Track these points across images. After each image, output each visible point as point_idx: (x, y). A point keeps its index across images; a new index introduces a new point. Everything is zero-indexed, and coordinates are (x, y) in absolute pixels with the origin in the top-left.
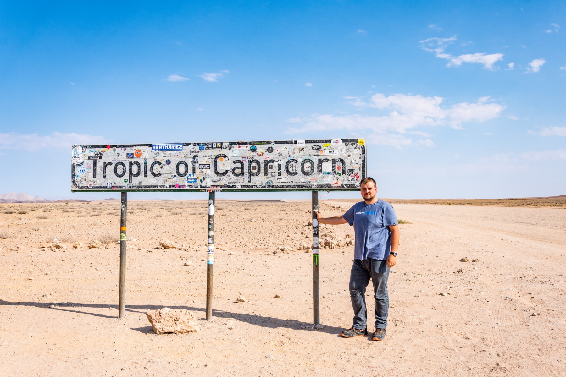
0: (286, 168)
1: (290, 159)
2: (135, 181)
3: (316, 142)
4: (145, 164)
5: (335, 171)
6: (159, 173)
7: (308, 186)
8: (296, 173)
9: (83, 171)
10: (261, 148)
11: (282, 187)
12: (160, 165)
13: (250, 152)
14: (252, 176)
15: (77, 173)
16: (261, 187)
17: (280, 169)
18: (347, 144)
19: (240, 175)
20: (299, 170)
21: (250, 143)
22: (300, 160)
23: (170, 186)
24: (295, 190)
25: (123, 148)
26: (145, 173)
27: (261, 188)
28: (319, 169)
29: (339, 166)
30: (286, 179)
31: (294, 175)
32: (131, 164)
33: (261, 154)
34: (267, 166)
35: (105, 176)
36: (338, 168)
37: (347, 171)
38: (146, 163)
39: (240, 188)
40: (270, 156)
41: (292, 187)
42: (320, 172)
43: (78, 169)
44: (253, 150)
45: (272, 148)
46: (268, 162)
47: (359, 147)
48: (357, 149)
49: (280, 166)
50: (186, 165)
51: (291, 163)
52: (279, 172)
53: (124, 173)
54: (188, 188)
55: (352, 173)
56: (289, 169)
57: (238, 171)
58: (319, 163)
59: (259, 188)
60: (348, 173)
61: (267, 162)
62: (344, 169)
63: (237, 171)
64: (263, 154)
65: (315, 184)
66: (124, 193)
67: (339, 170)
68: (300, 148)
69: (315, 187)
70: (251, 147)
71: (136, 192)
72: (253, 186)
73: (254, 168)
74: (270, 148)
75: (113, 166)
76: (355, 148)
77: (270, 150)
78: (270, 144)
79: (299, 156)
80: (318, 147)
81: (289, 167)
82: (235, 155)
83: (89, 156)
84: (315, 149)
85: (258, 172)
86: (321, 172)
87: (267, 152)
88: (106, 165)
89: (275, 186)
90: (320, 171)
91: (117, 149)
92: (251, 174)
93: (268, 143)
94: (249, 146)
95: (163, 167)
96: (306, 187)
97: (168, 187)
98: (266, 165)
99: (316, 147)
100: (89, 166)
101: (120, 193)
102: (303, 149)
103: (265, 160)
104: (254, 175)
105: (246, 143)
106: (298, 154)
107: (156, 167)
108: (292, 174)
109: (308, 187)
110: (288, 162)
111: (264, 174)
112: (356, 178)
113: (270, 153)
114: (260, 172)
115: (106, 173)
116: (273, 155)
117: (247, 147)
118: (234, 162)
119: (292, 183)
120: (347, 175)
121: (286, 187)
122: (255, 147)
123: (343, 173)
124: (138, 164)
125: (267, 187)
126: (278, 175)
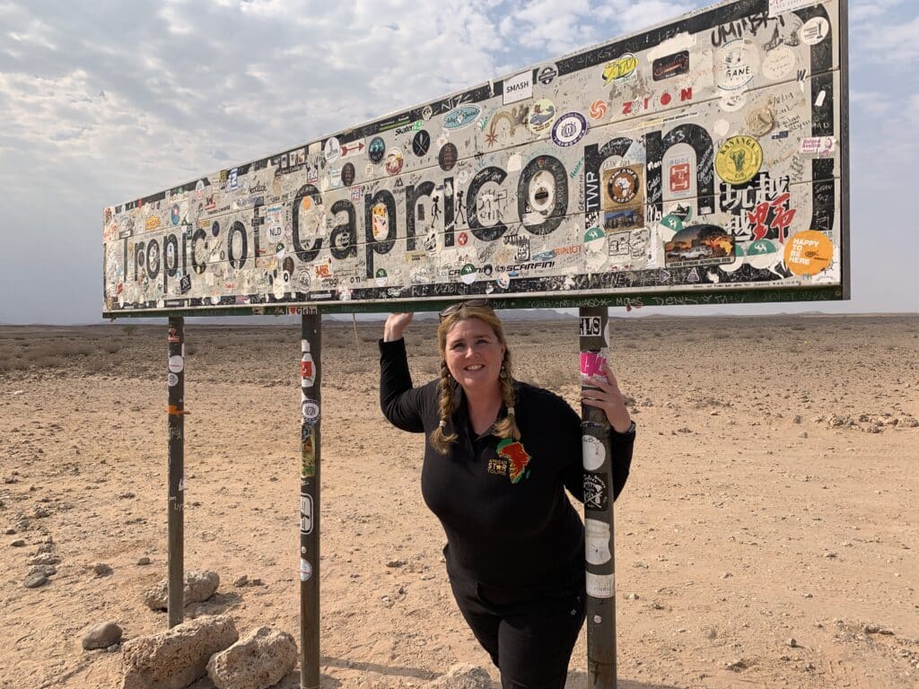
0: (468, 211)
1: (480, 169)
3: (575, 64)
4: (183, 239)
5: (660, 199)
6: (204, 262)
7: (543, 284)
8: (500, 229)
10: (396, 145)
11: (457, 293)
12: (204, 239)
13: (370, 163)
14: (375, 254)
16: (399, 293)
17: (449, 216)
18: (723, 33)
19: (347, 252)
20: (513, 215)
21: (370, 130)
22: (515, 165)
24: (504, 304)
25: (156, 203)
27: (399, 297)
28: (587, 196)
29: (682, 167)
31: (494, 238)
34: (413, 209)
36: (673, 179)
37: (723, 188)
39: (347, 298)
40: (420, 170)
41: (489, 292)
42: (592, 210)
44: (377, 154)
45: (425, 133)
46: (416, 195)
47: (794, 34)
48: (780, 49)
49: (449, 203)
50: (244, 234)
51: (484, 188)
52: (447, 228)
54: (248, 305)
56: (478, 214)
57: (342, 241)
58: (587, 168)
59: (394, 296)
60: (729, 200)
61: (414, 193)
62: (707, 181)
63: (339, 241)
65: (574, 270)
67: (678, 189)
68: (514, 110)
69: (572, 288)
70: (372, 143)
72: (378, 292)
74: (421, 137)
75: (145, 250)
76: (769, 47)
77: (421, 143)
78: (420, 117)
79: (509, 151)
81: (479, 203)
85: (389, 236)
86: (598, 209)
87: (413, 153)
89: (436, 288)
90: (593, 206)
91: (149, 206)
92: (372, 244)
93: (415, 116)
94: (366, 142)
95: (209, 243)
97: (216, 301)
98: (410, 208)
100: (119, 254)
102: (526, 111)
103: (408, 190)
104: (379, 248)
105: (359, 133)
106: (509, 140)
107: (199, 244)
108: (488, 233)
109: (543, 287)
110: (476, 184)
111: (406, 241)
113: (421, 154)
114: (394, 238)
116: (430, 163)
119: (488, 271)
120: (724, 209)
121: (469, 293)
122: (382, 140)
123: (701, 204)
124: (175, 241)
125: (416, 295)
126: (446, 245)
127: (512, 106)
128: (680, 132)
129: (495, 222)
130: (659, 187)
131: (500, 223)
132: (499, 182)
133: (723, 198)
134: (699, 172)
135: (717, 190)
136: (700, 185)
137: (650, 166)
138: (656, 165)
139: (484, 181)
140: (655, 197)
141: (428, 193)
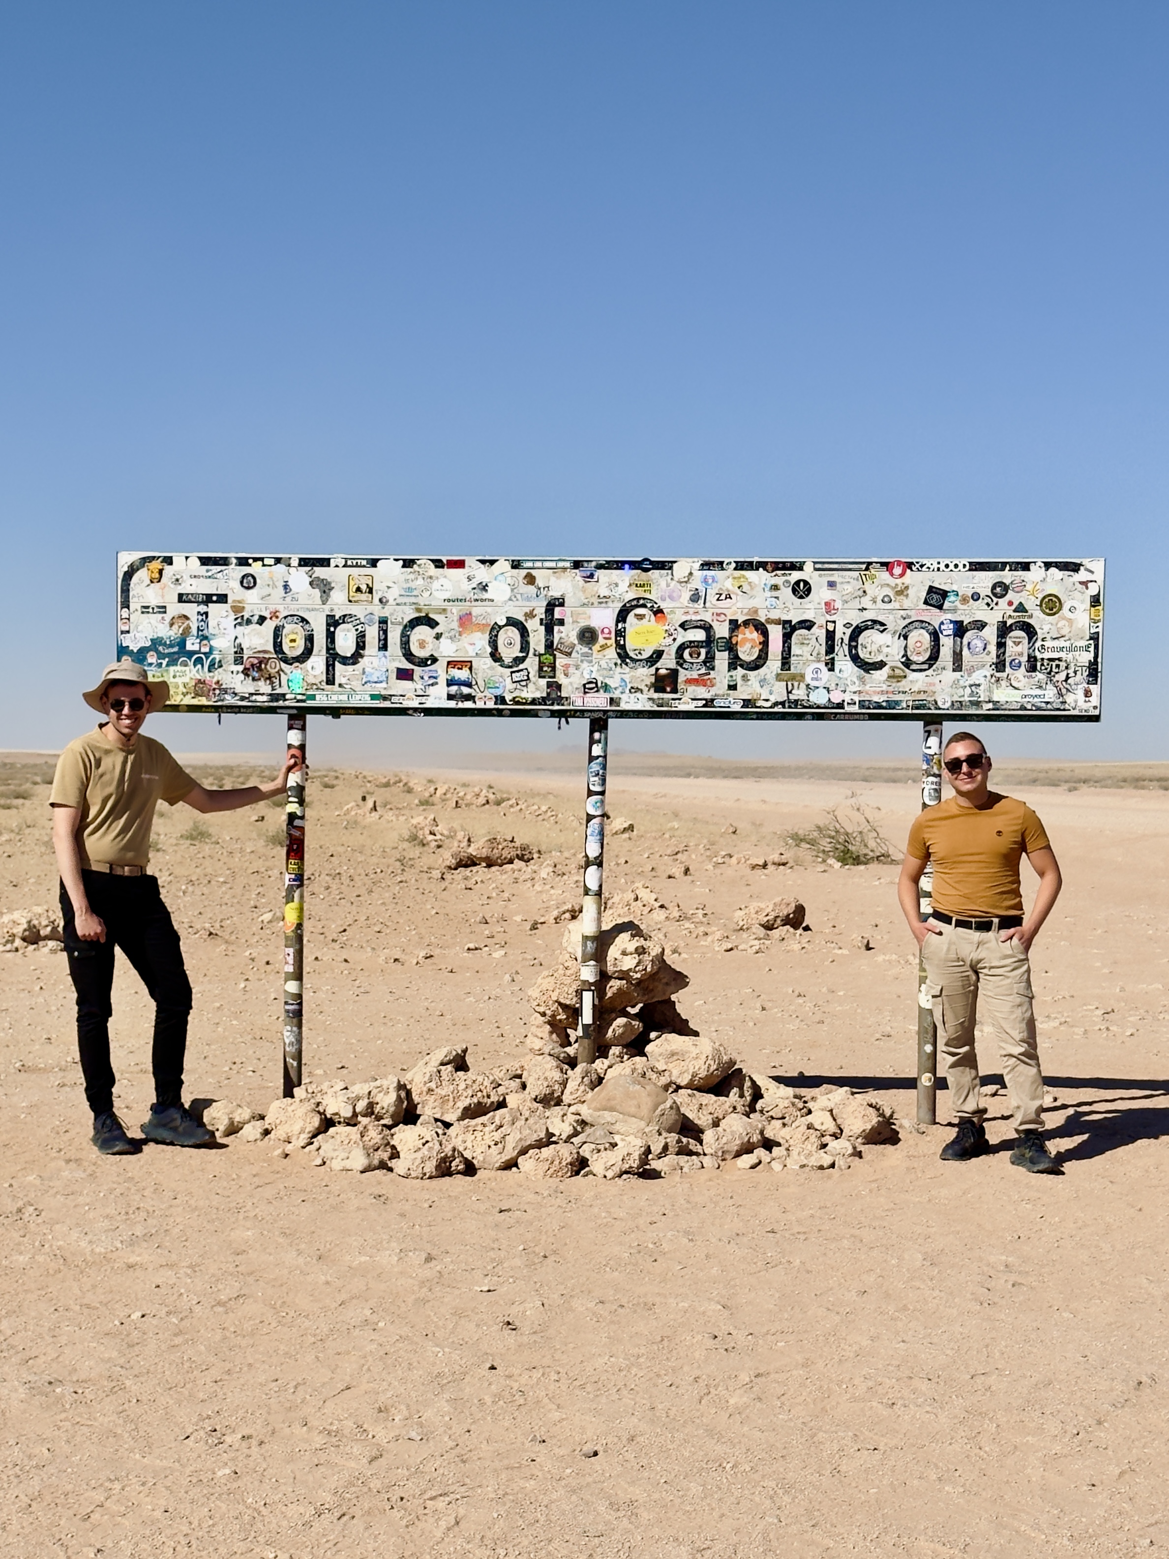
0: (850, 649)
1: (862, 620)
2: (349, 680)
3: (947, 567)
4: (380, 623)
6: (432, 655)
8: (880, 665)
12: (432, 627)
14: (740, 671)
16: (768, 704)
17: (830, 649)
19: (700, 665)
20: (892, 656)
22: (895, 623)
25: (303, 570)
27: (771, 707)
28: (954, 652)
29: (1019, 644)
31: (875, 670)
32: (333, 622)
34: (791, 639)
36: (1014, 649)
38: (383, 622)
40: (801, 610)
41: (869, 708)
42: (957, 661)
45: (806, 583)
46: (794, 629)
49: (831, 640)
50: (524, 632)
51: (866, 633)
52: (828, 658)
56: (860, 652)
58: (955, 634)
59: (763, 707)
61: (791, 626)
63: (690, 654)
68: (896, 585)
74: (802, 584)
77: (802, 589)
78: (801, 569)
81: (860, 644)
83: (181, 591)
85: (759, 657)
87: (791, 595)
90: (958, 658)
92: (736, 662)
93: (794, 566)
95: (445, 635)
98: (787, 637)
101: (282, 718)
103: (784, 622)
104: (746, 666)
105: (723, 566)
107: (421, 633)
108: (869, 665)
109: (913, 707)
110: (857, 632)
111: (779, 664)
113: (801, 597)
114: (766, 658)
115: (242, 649)
116: (812, 606)
118: (683, 625)
124: (358, 624)
125: (790, 707)
128: (1018, 624)
129: (876, 659)
130: (1004, 653)
131: (881, 660)
132: (881, 631)
133: (1042, 665)
134: (1029, 648)
135: (1039, 660)
137: (999, 640)
138: (1003, 640)
139: (867, 628)
141: (809, 628)
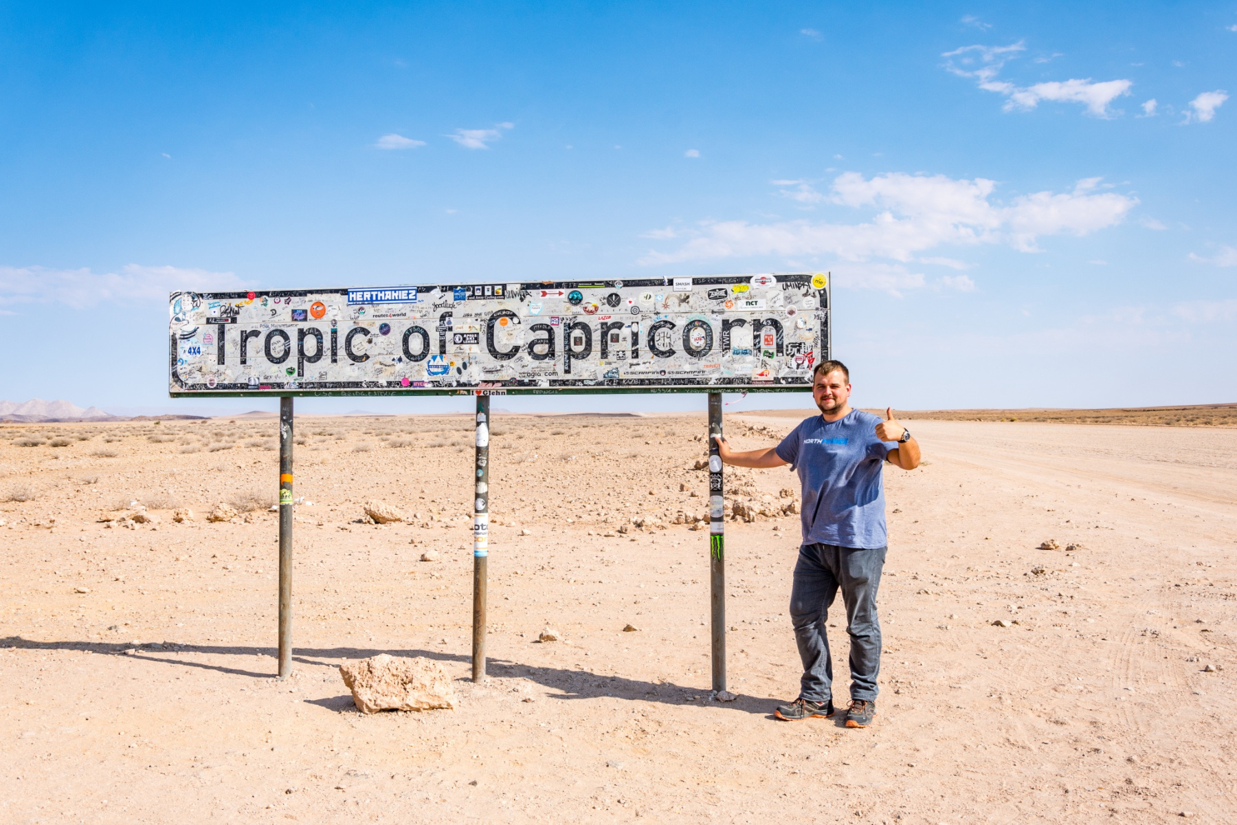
0: (649, 341)
1: (658, 321)
2: (312, 372)
3: (717, 281)
4: (332, 333)
5: (759, 348)
6: (365, 354)
7: (698, 381)
8: (671, 353)
9: (195, 351)
10: (592, 297)
11: (641, 384)
12: (366, 335)
13: (568, 305)
14: (572, 360)
15: (182, 354)
16: (592, 383)
17: (635, 342)
18: (787, 286)
19: (545, 356)
20: (679, 346)
21: (569, 285)
22: (681, 323)
23: (390, 384)
24: (669, 391)
25: (283, 299)
26: (334, 353)
27: (594, 385)
28: (723, 342)
29: (769, 336)
30: (648, 365)
31: (667, 357)
32: (302, 334)
33: (593, 309)
34: (607, 336)
35: (244, 362)
36: (766, 340)
37: (787, 346)
38: (334, 332)
39: (546, 385)
40: (614, 315)
41: (664, 384)
42: (726, 349)
43: (183, 346)
44: (575, 300)
45: (617, 295)
46: (609, 328)
47: (814, 293)
48: (809, 298)
49: (635, 336)
50: (425, 336)
51: (660, 330)
52: (633, 349)
53: (287, 353)
54: (429, 387)
55: (799, 351)
56: (656, 343)
57: (540, 349)
58: (723, 330)
59: (590, 385)
60: (789, 351)
61: (607, 327)
62: (780, 343)
63: (538, 349)
64: (596, 308)
65: (715, 376)
66: (287, 400)
67: (768, 344)
68: (681, 295)
69: (715, 384)
70: (571, 293)
71: (314, 396)
72: (574, 382)
73: (578, 341)
74: (614, 296)
75: (262, 338)
76: (805, 295)
77: (614, 300)
78: (613, 286)
79: (678, 314)
80: (722, 293)
81: (656, 338)
82: (535, 312)
83: (208, 317)
84: (715, 298)
85: (585, 349)
86: (729, 349)
87: (607, 305)
88: (245, 337)
89: (624, 381)
90: (726, 347)
91: (271, 300)
92: (570, 354)
93: (608, 284)
94: (566, 291)
95: (374, 340)
96: (693, 383)
97: (385, 384)
98: (604, 335)
99: (716, 294)
100: (207, 338)
101: (278, 400)
102: (688, 297)
103: (602, 324)
104: (576, 356)
105: (559, 285)
106: (677, 309)
107: (359, 339)
108: (663, 353)
109: (698, 383)
110: (654, 328)
111: (599, 354)
112: (806, 363)
113: (614, 306)
114: (590, 351)
115: (245, 354)
116: (621, 312)
117: (560, 294)
118: (533, 329)
119: (663, 373)
120: (788, 355)
121: (650, 384)
122: (580, 293)
123: (778, 352)
124: (318, 334)
125: (608, 385)
126: (632, 358)
127: (680, 293)
128: (769, 321)
129: (668, 349)
130: (759, 342)
131: (671, 349)
132: (671, 329)
133: (787, 350)
134: (777, 339)
135: (785, 347)
136: (777, 344)
137: (755, 333)
138: (758, 333)
139: (660, 327)
140: (757, 346)
141: (619, 328)
